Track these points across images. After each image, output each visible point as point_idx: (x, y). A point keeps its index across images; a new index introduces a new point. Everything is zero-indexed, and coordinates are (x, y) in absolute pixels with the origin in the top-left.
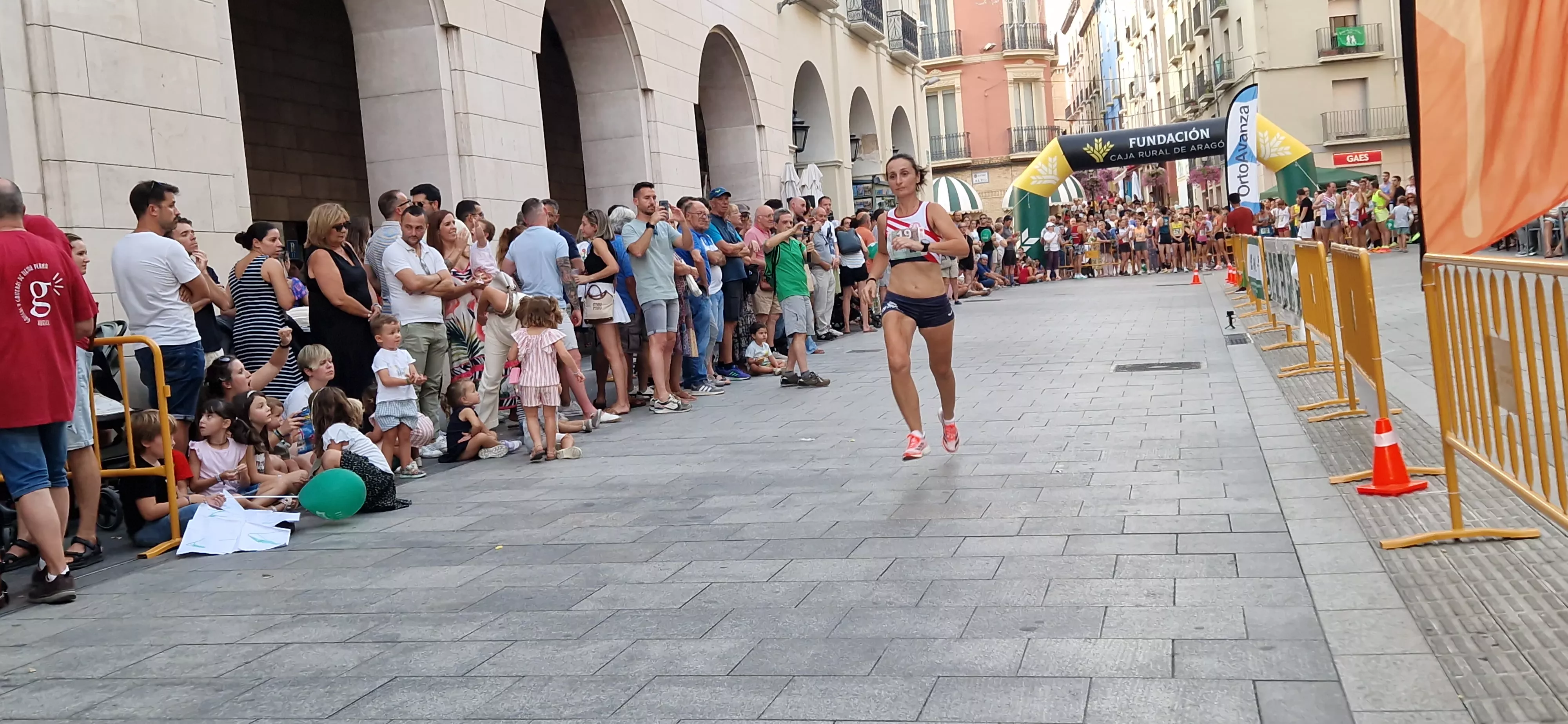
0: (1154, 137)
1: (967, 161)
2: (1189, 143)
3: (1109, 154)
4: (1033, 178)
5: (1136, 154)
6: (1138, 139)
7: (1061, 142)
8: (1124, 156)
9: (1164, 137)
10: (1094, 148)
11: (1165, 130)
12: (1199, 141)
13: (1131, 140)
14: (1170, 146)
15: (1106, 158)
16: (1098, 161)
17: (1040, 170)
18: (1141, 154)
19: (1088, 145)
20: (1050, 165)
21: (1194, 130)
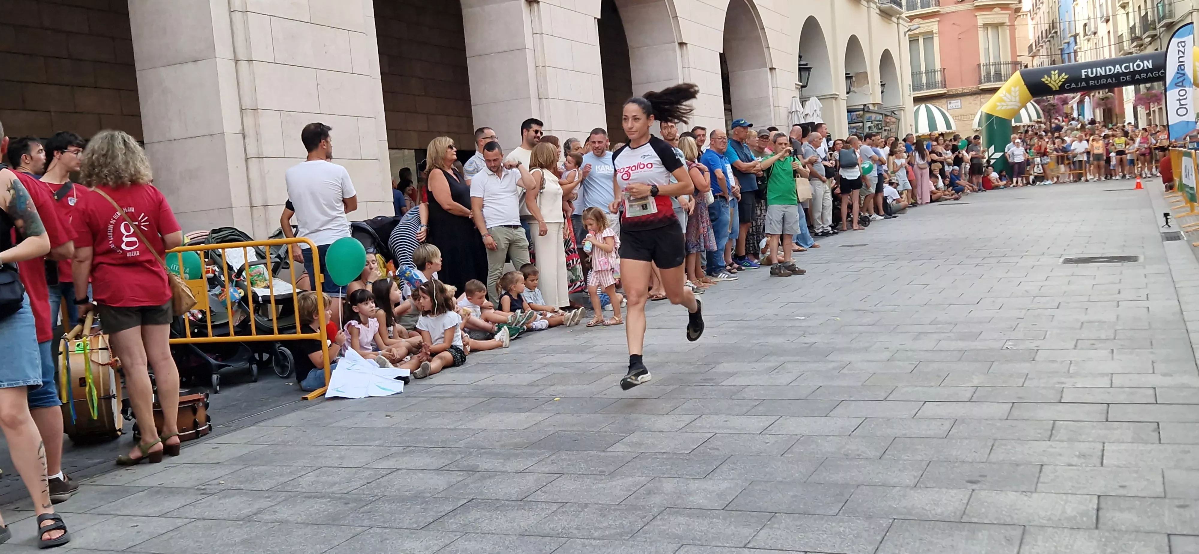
0: (1103, 68)
1: (944, 91)
2: (1135, 72)
3: (1064, 83)
4: (998, 104)
5: (1088, 83)
6: (1090, 70)
7: (1023, 75)
8: (1077, 85)
9: (1112, 68)
10: (1051, 78)
11: (1113, 62)
12: (1143, 71)
13: (1083, 71)
14: (1117, 75)
15: (1062, 87)
16: (1054, 89)
17: (1004, 98)
18: (1091, 83)
19: (1046, 77)
20: (1013, 94)
21: (1138, 62)
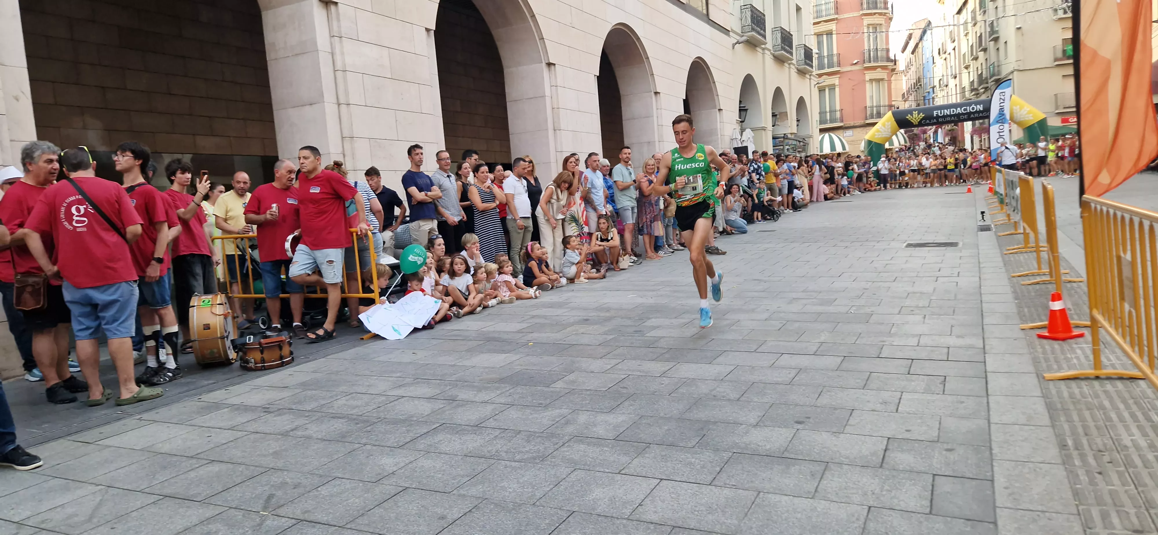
0: (949, 110)
1: (841, 124)
2: (970, 113)
3: (922, 120)
4: (877, 133)
5: (938, 120)
6: (939, 111)
7: (894, 114)
8: (931, 121)
9: (955, 109)
10: (913, 116)
11: (955, 106)
12: (976, 112)
13: (935, 112)
14: (958, 115)
15: (920, 122)
16: (916, 124)
17: (881, 130)
18: (940, 120)
19: (909, 115)
20: (887, 126)
21: (973, 106)
